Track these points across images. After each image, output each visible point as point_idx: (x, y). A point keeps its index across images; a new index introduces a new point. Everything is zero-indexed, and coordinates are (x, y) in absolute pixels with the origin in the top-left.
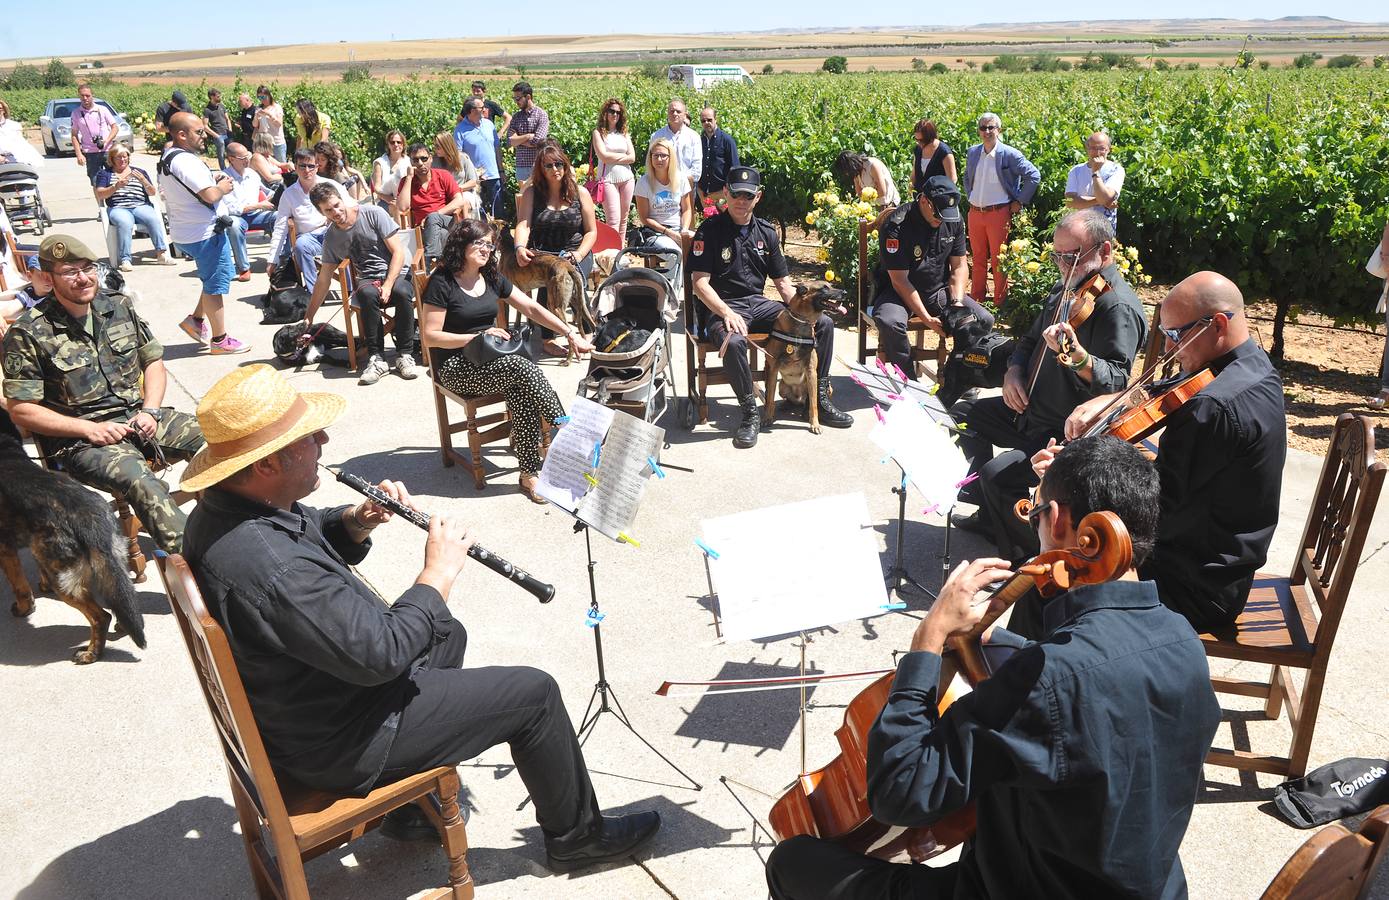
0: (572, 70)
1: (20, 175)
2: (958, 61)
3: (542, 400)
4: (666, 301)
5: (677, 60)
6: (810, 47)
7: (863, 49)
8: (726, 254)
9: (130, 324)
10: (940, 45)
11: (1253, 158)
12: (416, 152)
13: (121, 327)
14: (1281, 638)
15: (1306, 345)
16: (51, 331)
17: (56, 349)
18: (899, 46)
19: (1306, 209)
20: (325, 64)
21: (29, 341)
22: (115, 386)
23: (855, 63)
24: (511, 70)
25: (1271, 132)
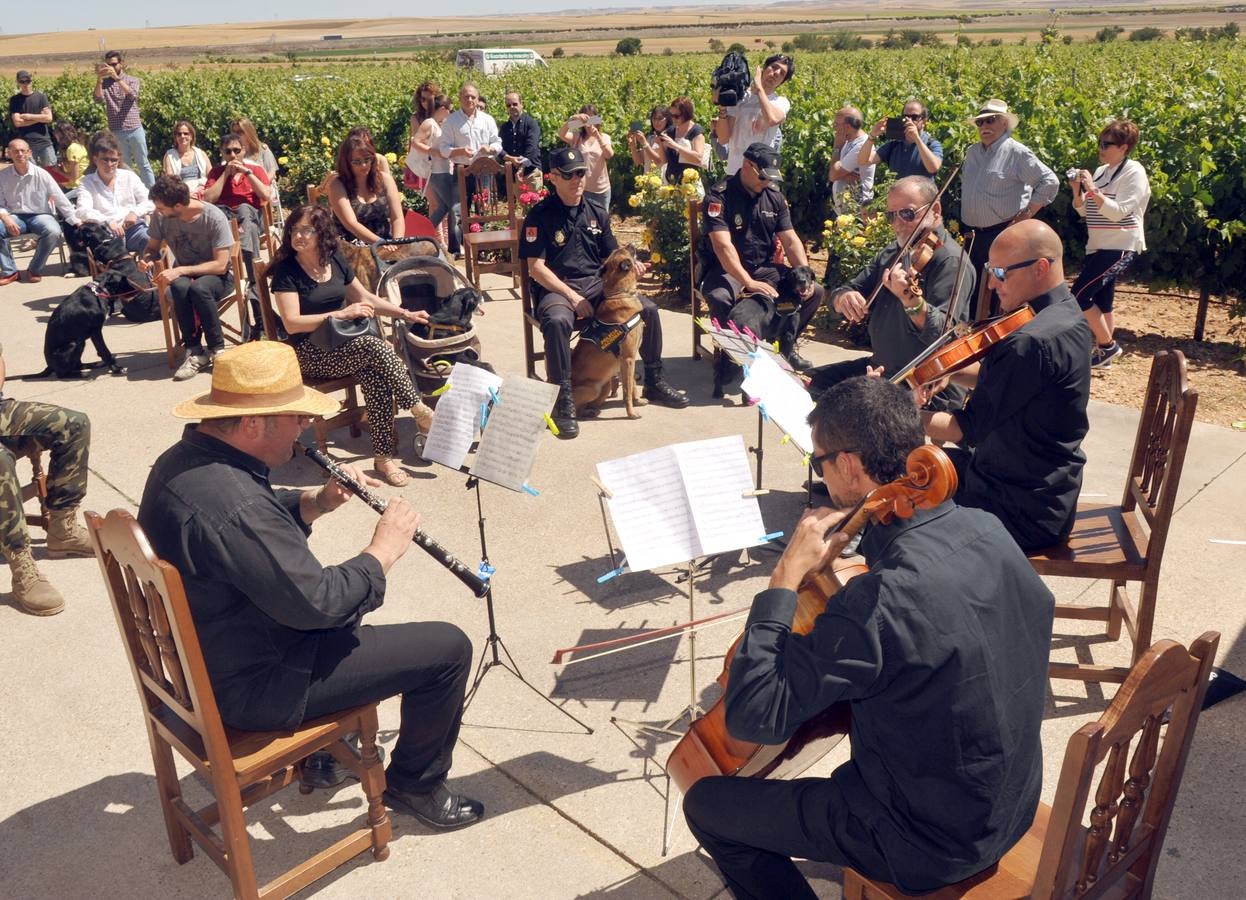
0: (347, 57)
2: (757, 41)
5: (461, 45)
6: (601, 29)
7: (658, 30)
8: (560, 237)
10: (737, 24)
11: (1063, 131)
12: (228, 142)
14: (1116, 556)
15: (1123, 313)
18: (694, 26)
20: (73, 54)
23: (650, 45)
24: (280, 58)
25: (1080, 105)
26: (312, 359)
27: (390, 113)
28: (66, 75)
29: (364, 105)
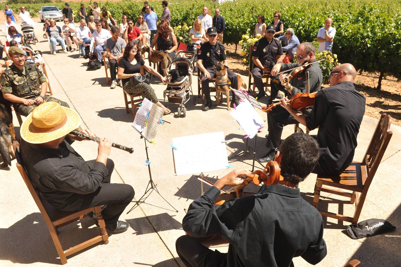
1: (29, 28)
3: (151, 96)
4: (190, 67)
8: (208, 54)
9: (36, 72)
11: (378, 27)
12: (129, 21)
13: (33, 73)
14: (354, 183)
15: (389, 86)
16: (13, 74)
17: (15, 79)
19: (392, 44)
21: (7, 76)
22: (32, 89)
29: (177, 11)
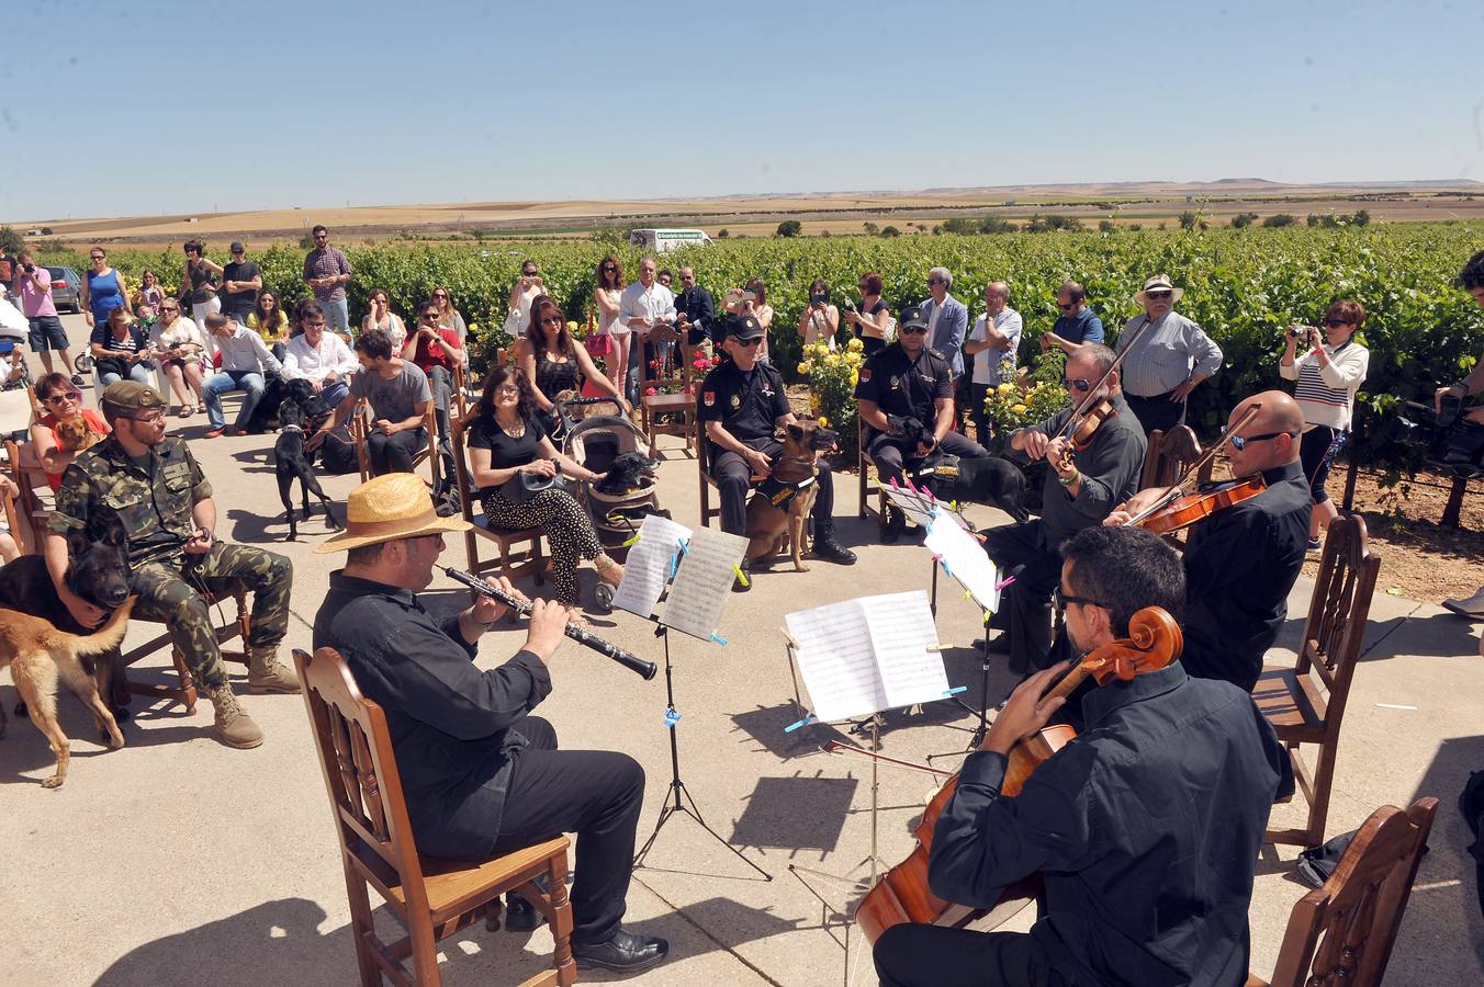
0: (529, 236)
2: (909, 225)
5: (634, 225)
6: (763, 212)
7: (816, 214)
8: (736, 401)
9: (185, 465)
10: (890, 209)
11: (1216, 307)
12: (427, 308)
13: (176, 467)
14: (1295, 718)
17: (110, 487)
18: (850, 210)
19: (1267, 353)
20: (279, 231)
23: (809, 227)
24: (468, 236)
25: (1231, 282)
26: (502, 510)
27: (572, 285)
28: (274, 248)
29: (548, 277)
